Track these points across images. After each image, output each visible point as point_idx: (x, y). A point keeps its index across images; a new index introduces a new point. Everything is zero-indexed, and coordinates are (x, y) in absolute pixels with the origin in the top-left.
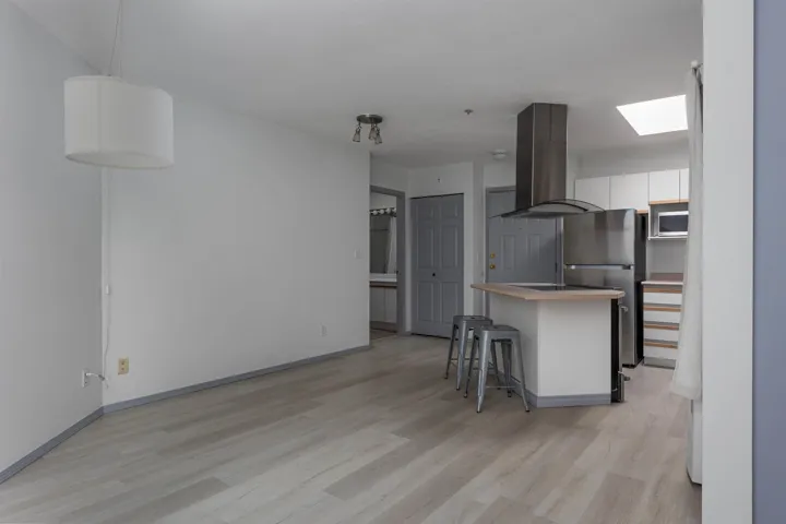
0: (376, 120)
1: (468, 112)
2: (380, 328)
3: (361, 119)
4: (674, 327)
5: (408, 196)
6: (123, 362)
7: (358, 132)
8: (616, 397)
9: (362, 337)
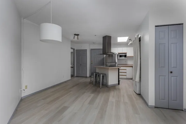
0: (78, 35)
1: (95, 35)
2: (72, 76)
3: (75, 35)
4: (126, 73)
5: (75, 49)
6: (26, 86)
7: (74, 37)
8: (119, 84)
9: (69, 78)
